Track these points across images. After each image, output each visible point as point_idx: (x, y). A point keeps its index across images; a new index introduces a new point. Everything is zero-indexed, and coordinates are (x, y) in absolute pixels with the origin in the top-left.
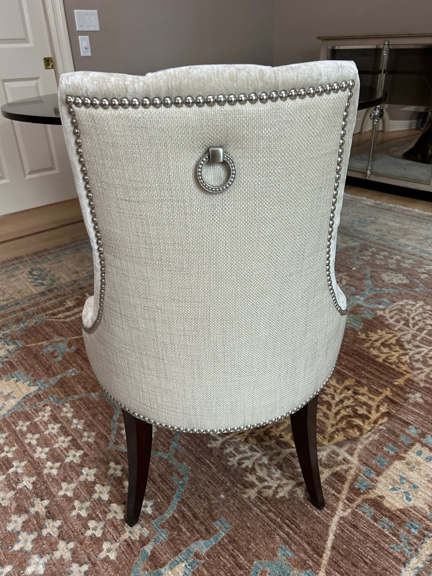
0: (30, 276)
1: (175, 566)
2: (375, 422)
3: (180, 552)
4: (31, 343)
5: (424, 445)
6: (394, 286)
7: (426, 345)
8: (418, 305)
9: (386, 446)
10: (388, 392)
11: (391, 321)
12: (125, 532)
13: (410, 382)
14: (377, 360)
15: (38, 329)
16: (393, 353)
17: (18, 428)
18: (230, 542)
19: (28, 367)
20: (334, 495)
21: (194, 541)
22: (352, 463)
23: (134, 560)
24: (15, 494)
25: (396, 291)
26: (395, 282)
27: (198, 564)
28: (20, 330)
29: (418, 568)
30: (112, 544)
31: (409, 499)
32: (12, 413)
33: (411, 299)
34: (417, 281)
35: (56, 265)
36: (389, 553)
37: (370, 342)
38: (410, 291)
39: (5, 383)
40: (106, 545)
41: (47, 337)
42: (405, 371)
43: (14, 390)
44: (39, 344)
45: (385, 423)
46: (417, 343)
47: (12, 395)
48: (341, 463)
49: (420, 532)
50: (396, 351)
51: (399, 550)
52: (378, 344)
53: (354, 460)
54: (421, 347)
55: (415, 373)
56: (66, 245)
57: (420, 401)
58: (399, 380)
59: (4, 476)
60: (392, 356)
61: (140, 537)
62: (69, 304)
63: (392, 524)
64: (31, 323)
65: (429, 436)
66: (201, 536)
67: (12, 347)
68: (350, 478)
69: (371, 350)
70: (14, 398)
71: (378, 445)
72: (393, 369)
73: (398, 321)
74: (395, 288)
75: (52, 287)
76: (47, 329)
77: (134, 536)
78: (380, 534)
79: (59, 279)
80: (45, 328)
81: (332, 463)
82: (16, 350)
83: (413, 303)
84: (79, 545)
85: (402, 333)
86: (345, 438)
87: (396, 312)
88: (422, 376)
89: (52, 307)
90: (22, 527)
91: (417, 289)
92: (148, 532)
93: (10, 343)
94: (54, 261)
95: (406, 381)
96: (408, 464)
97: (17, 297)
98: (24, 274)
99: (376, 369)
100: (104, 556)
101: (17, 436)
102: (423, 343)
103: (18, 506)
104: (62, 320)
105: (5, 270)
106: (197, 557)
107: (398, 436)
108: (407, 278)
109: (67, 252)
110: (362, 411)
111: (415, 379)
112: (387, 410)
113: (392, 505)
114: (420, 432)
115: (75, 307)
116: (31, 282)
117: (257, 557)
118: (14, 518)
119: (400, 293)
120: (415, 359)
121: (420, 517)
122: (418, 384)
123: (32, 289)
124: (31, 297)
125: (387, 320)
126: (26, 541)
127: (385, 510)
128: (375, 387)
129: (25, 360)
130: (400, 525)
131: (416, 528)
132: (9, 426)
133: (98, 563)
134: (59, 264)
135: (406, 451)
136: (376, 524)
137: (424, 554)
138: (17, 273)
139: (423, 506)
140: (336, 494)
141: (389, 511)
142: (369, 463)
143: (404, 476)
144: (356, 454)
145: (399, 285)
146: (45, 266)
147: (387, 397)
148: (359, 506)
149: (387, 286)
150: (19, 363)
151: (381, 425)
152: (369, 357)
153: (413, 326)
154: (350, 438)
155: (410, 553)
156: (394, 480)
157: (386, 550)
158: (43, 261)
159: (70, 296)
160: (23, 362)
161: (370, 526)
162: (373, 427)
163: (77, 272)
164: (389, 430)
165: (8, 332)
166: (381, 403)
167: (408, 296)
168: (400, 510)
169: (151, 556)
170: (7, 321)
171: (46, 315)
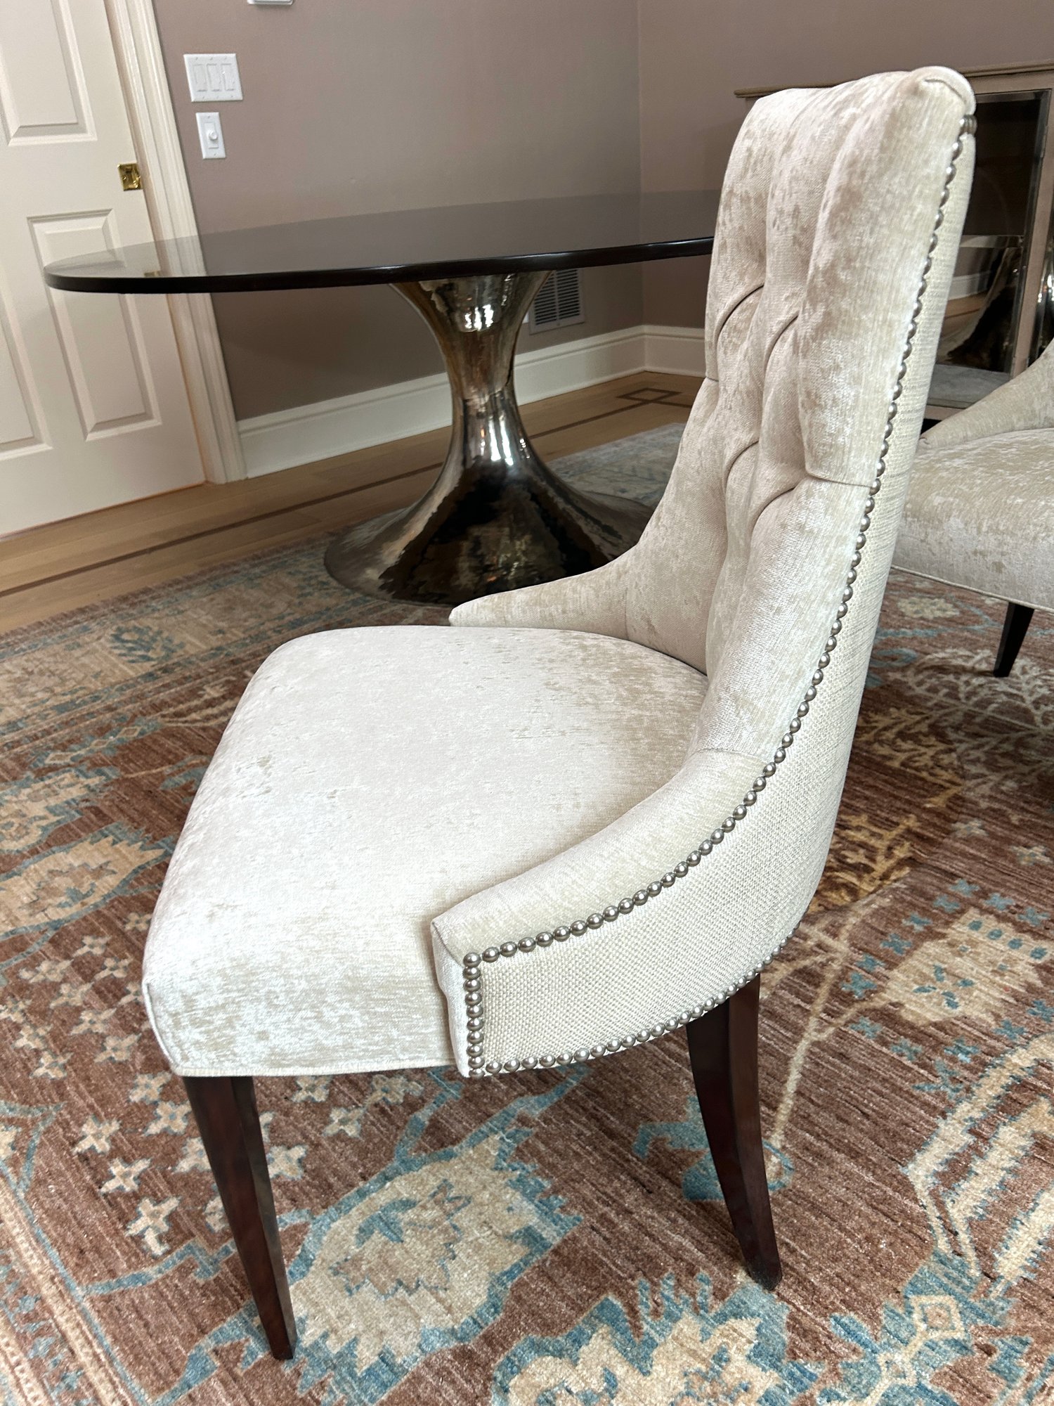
0: (117, 644)
1: (480, 1141)
2: (885, 877)
3: (489, 1116)
4: (136, 771)
5: (984, 911)
6: (925, 623)
7: (993, 730)
8: (978, 658)
9: (907, 917)
10: (911, 822)
11: (920, 691)
12: (374, 1090)
13: (960, 802)
14: (888, 763)
15: (149, 742)
16: (923, 750)
17: (128, 927)
18: (588, 1095)
19: (136, 816)
20: (799, 1006)
21: (515, 1097)
22: (836, 951)
23: (396, 1136)
24: (139, 1040)
25: (929, 632)
26: (928, 614)
27: (527, 1134)
28: (108, 748)
29: (971, 1119)
30: (349, 1111)
31: (954, 1005)
32: (112, 901)
33: (964, 646)
34: (978, 612)
35: (172, 620)
36: (913, 1096)
37: (873, 733)
38: (962, 630)
39: (90, 848)
40: (336, 1115)
41: (170, 757)
42: (949, 781)
43: (109, 858)
44: (154, 771)
45: (905, 878)
46: (977, 729)
47: (110, 867)
48: (813, 952)
49: (974, 1059)
50: (928, 746)
51: (933, 1091)
52: (890, 735)
53: (841, 946)
54: (982, 736)
55: (970, 783)
56: (189, 578)
57: (979, 832)
58: (935, 800)
59: (113, 1011)
60: (920, 755)
61: (405, 1098)
62: (211, 692)
63: (919, 1048)
64: (132, 733)
65: (998, 895)
66: (529, 1089)
67: (95, 781)
68: (830, 976)
69: (876, 746)
70: (114, 872)
71: (889, 916)
72: (922, 779)
73: (933, 690)
74: (929, 627)
75: (170, 662)
76: (169, 744)
77: (393, 1096)
78: (895, 1066)
79: (181, 646)
80: (163, 740)
81: (795, 954)
82: (106, 785)
83: (968, 653)
84: (282, 1117)
85: (942, 712)
86: (821, 908)
87: (931, 672)
88: (985, 789)
89: (174, 700)
90: (162, 1094)
91: (977, 627)
92: (421, 1088)
93: (91, 773)
94: (167, 611)
95: (949, 800)
96: (951, 945)
97: (92, 686)
98: (102, 640)
99: (886, 781)
100: (336, 1131)
101: (130, 941)
102: (987, 728)
103: (148, 1059)
104: (198, 725)
105: (59, 634)
106: (523, 1124)
107: (931, 898)
108: (956, 606)
109: (194, 593)
110: (853, 858)
111: (970, 795)
112: (910, 854)
113: (919, 1015)
114: (978, 888)
115: (224, 698)
116: (121, 655)
117: (645, 1117)
118: (142, 1079)
119: (939, 635)
120: (971, 757)
121: (977, 1033)
122: (976, 803)
123: (125, 668)
124: (125, 685)
125: (910, 688)
126: (172, 1117)
127: (903, 1025)
128: (883, 814)
129: (127, 802)
130: (935, 1051)
131: (968, 1053)
132: (109, 923)
133: (324, 1142)
134: (180, 617)
135: (947, 924)
136: (884, 1050)
137: (983, 1095)
138: (87, 639)
139: (984, 1016)
140: (803, 1004)
141: (912, 1027)
142: (871, 947)
143: (944, 966)
144: (844, 934)
145: (936, 620)
146: (147, 622)
147: (909, 830)
148: (851, 1021)
149: (909, 623)
150: (115, 809)
151: (895, 881)
152: (869, 760)
153: (968, 698)
154: (830, 907)
155: (954, 1094)
156: (922, 975)
157: (907, 1092)
158: (142, 612)
159: (210, 677)
160: (124, 806)
161: (873, 1053)
162: (880, 886)
163: (221, 631)
164: (913, 889)
165: (82, 752)
166: (898, 842)
167: (956, 641)
168: (935, 1025)
169: (430, 1127)
170: (78, 731)
171: (163, 716)
